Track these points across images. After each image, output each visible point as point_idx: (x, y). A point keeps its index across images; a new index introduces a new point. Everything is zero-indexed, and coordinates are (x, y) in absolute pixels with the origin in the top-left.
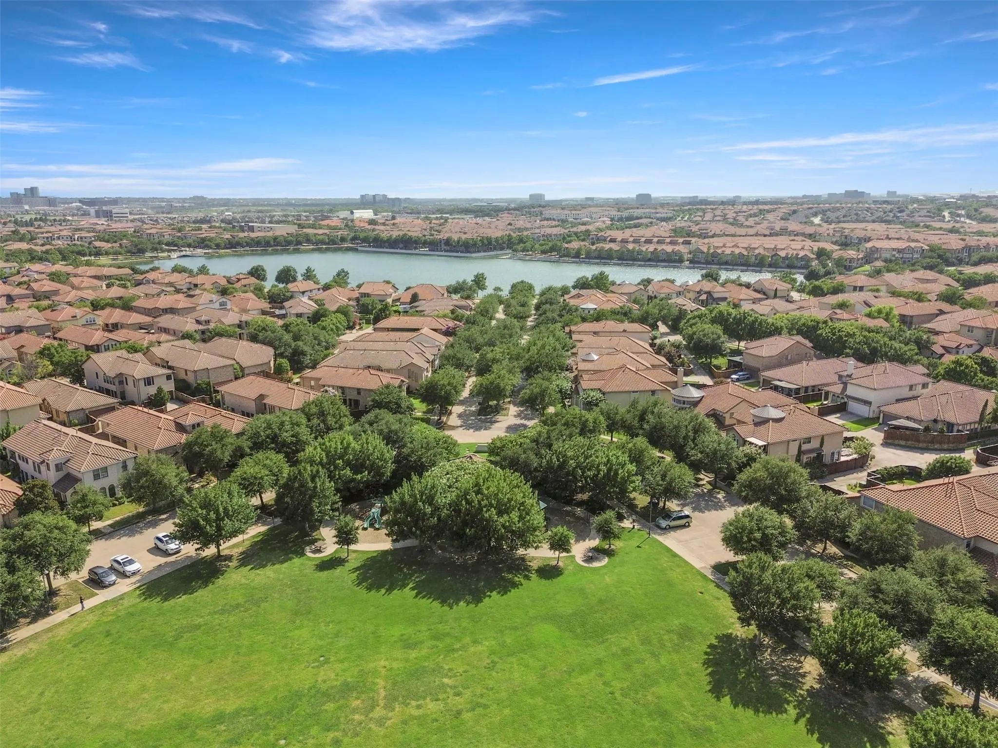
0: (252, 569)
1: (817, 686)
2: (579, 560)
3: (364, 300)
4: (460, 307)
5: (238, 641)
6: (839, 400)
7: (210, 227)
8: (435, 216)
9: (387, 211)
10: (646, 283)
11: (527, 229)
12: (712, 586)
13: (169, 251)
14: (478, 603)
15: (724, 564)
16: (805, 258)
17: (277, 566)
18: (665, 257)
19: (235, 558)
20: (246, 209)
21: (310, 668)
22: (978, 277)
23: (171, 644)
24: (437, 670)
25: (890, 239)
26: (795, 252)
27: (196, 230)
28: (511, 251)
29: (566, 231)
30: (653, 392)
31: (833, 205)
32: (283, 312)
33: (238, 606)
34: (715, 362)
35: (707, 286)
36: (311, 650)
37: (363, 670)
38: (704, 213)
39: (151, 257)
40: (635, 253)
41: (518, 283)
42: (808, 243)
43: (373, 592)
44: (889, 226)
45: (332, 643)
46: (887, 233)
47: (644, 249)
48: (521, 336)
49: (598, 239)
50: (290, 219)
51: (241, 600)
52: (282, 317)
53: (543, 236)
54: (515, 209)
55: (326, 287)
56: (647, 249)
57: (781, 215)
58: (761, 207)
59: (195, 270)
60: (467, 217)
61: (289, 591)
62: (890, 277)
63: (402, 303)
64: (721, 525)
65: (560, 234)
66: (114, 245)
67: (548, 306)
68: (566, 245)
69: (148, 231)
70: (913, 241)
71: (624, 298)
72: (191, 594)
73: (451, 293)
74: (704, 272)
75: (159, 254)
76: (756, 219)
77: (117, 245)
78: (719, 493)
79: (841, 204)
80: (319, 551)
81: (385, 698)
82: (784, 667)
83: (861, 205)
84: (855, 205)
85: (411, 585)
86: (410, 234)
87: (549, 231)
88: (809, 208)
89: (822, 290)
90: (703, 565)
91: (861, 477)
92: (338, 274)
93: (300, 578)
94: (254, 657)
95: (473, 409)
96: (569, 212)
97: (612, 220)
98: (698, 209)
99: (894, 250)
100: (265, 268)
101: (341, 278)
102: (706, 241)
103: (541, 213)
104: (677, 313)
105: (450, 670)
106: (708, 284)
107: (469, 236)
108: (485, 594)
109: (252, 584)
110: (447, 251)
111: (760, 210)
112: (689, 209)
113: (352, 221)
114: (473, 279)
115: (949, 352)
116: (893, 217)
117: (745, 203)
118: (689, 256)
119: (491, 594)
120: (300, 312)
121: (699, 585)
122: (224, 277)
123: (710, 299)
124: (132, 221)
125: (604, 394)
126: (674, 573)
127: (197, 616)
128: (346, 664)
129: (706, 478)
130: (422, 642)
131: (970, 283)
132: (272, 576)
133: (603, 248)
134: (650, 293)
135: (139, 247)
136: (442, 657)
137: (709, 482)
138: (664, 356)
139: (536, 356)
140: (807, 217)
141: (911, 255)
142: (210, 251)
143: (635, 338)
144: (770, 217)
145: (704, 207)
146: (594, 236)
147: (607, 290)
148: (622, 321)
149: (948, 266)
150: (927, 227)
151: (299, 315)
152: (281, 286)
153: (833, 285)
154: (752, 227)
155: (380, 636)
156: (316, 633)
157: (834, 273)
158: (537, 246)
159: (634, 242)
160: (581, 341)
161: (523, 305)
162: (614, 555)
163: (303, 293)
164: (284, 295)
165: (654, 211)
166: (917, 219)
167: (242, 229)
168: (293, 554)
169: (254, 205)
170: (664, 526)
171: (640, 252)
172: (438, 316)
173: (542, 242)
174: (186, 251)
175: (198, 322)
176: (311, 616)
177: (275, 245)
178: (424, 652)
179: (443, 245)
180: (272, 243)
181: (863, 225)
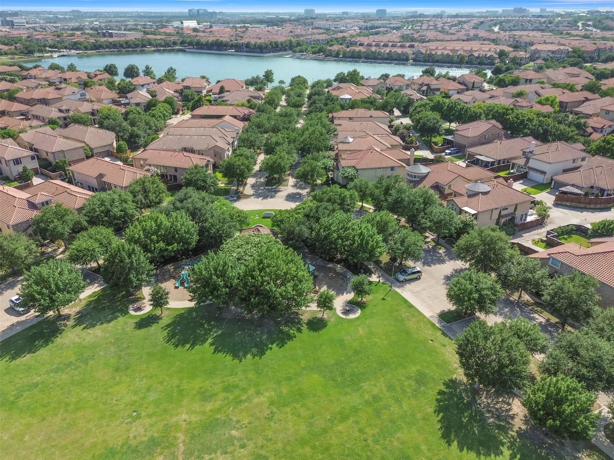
0: (84, 328)
1: (524, 427)
2: (339, 312)
3: (187, 92)
4: (254, 98)
5: (67, 398)
6: (522, 170)
7: (82, 34)
8: (239, 25)
9: (207, 22)
10: (384, 77)
11: (302, 35)
12: (439, 333)
13: (52, 52)
14: (261, 356)
15: (447, 312)
16: (491, 58)
17: (105, 325)
18: (396, 57)
19: (72, 317)
20: (109, 19)
21: (124, 425)
22: (608, 72)
23: (13, 403)
24: (227, 423)
25: (546, 43)
26: (485, 53)
27: (71, 36)
28: (291, 52)
29: (330, 37)
30: (392, 169)
31: (507, 18)
32: (127, 101)
33: (70, 364)
34: (434, 140)
35: (427, 80)
36: (126, 406)
37: (167, 424)
38: (422, 24)
39: (39, 57)
40: (377, 54)
41: (296, 77)
42: (493, 46)
43: (179, 348)
44: (544, 34)
45: (144, 398)
46: (543, 39)
47: (382, 51)
48: (297, 122)
49: (351, 44)
50: (139, 27)
51: (73, 359)
52: (125, 105)
53: (314, 40)
54: (294, 21)
55: (160, 81)
56: (384, 51)
57: (473, 25)
58: (460, 19)
59: (66, 68)
60: (262, 26)
61: (113, 349)
62: (549, 72)
63: (214, 94)
64: (443, 277)
65: (326, 40)
66: (11, 47)
67: (317, 96)
68: (330, 48)
69: (37, 37)
70: (561, 45)
71: (370, 90)
72: (34, 353)
73: (248, 85)
74: (424, 68)
75: (45, 55)
76: (457, 28)
77: (13, 47)
78: (440, 249)
79: (512, 17)
80: (139, 309)
81: (184, 453)
82: (497, 410)
83: (525, 18)
84: (521, 18)
85: (210, 341)
86: (221, 39)
87: (318, 37)
88: (491, 20)
89: (505, 82)
90: (432, 315)
91: (541, 233)
92: (169, 71)
93: (123, 336)
94: (79, 414)
95: (262, 180)
96: (331, 23)
97: (360, 29)
98: (417, 21)
99: (549, 51)
100: (117, 66)
101: (170, 74)
102: (424, 44)
103: (312, 24)
104: (406, 101)
105: (238, 422)
106: (427, 78)
107: (262, 41)
108: (267, 346)
109: (83, 343)
110: (247, 52)
111: (459, 21)
112: (412, 21)
113: (182, 29)
114: (264, 74)
115: (596, 131)
116: (546, 27)
117: (448, 17)
118: (413, 56)
119: (272, 346)
120: (138, 102)
121: (429, 333)
122: (86, 73)
123: (429, 91)
124: (28, 29)
125: (357, 170)
126: (411, 322)
127: (36, 374)
128: (154, 419)
129: (430, 236)
130: (216, 395)
131: (601, 76)
132: (99, 335)
133: (354, 50)
134: (388, 86)
135: (29, 49)
136: (231, 409)
137: (433, 240)
138: (399, 136)
139: (308, 140)
140: (490, 26)
141: (560, 55)
142: (81, 52)
143: (378, 122)
144: (466, 26)
145: (421, 19)
146: (348, 41)
147: (358, 84)
148: (369, 109)
149: (585, 63)
150: (568, 34)
151: (138, 104)
152: (128, 80)
153: (512, 78)
154: (454, 34)
155: (183, 390)
156: (132, 388)
157: (512, 69)
158: (309, 48)
159: (376, 46)
160: (340, 125)
161: (299, 96)
162: (364, 307)
163: (143, 86)
164: (129, 88)
165: (389, 22)
166: (561, 28)
167: (104, 35)
168: (119, 312)
169: (115, 17)
170: (402, 280)
171: (380, 54)
172: (238, 106)
173: (313, 45)
174: (63, 52)
175: (61, 111)
176: (129, 372)
177: (127, 48)
178: (218, 404)
179: (244, 48)
180: (124, 45)
181: (526, 33)
